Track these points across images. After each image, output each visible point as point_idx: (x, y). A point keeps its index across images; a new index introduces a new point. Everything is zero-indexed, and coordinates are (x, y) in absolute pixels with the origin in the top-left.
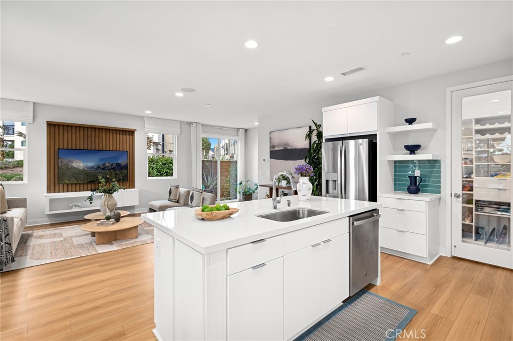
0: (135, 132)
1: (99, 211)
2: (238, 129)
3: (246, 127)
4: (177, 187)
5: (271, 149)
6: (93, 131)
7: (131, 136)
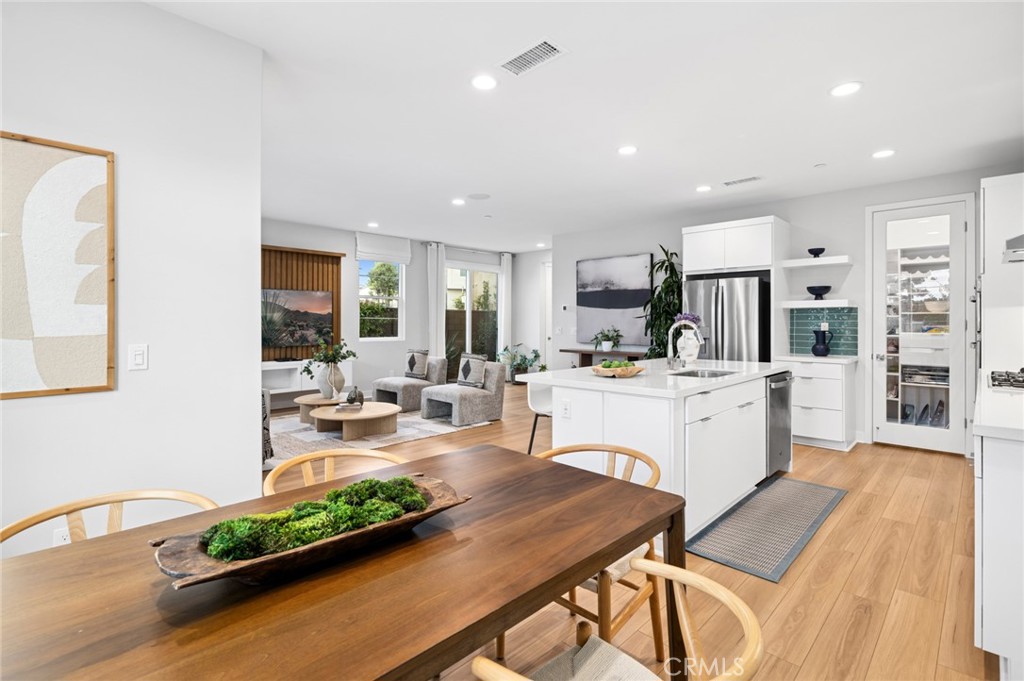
0: (343, 259)
1: (317, 391)
2: (501, 254)
3: (513, 251)
4: (425, 354)
5: (580, 290)
6: (279, 256)
7: (335, 266)
